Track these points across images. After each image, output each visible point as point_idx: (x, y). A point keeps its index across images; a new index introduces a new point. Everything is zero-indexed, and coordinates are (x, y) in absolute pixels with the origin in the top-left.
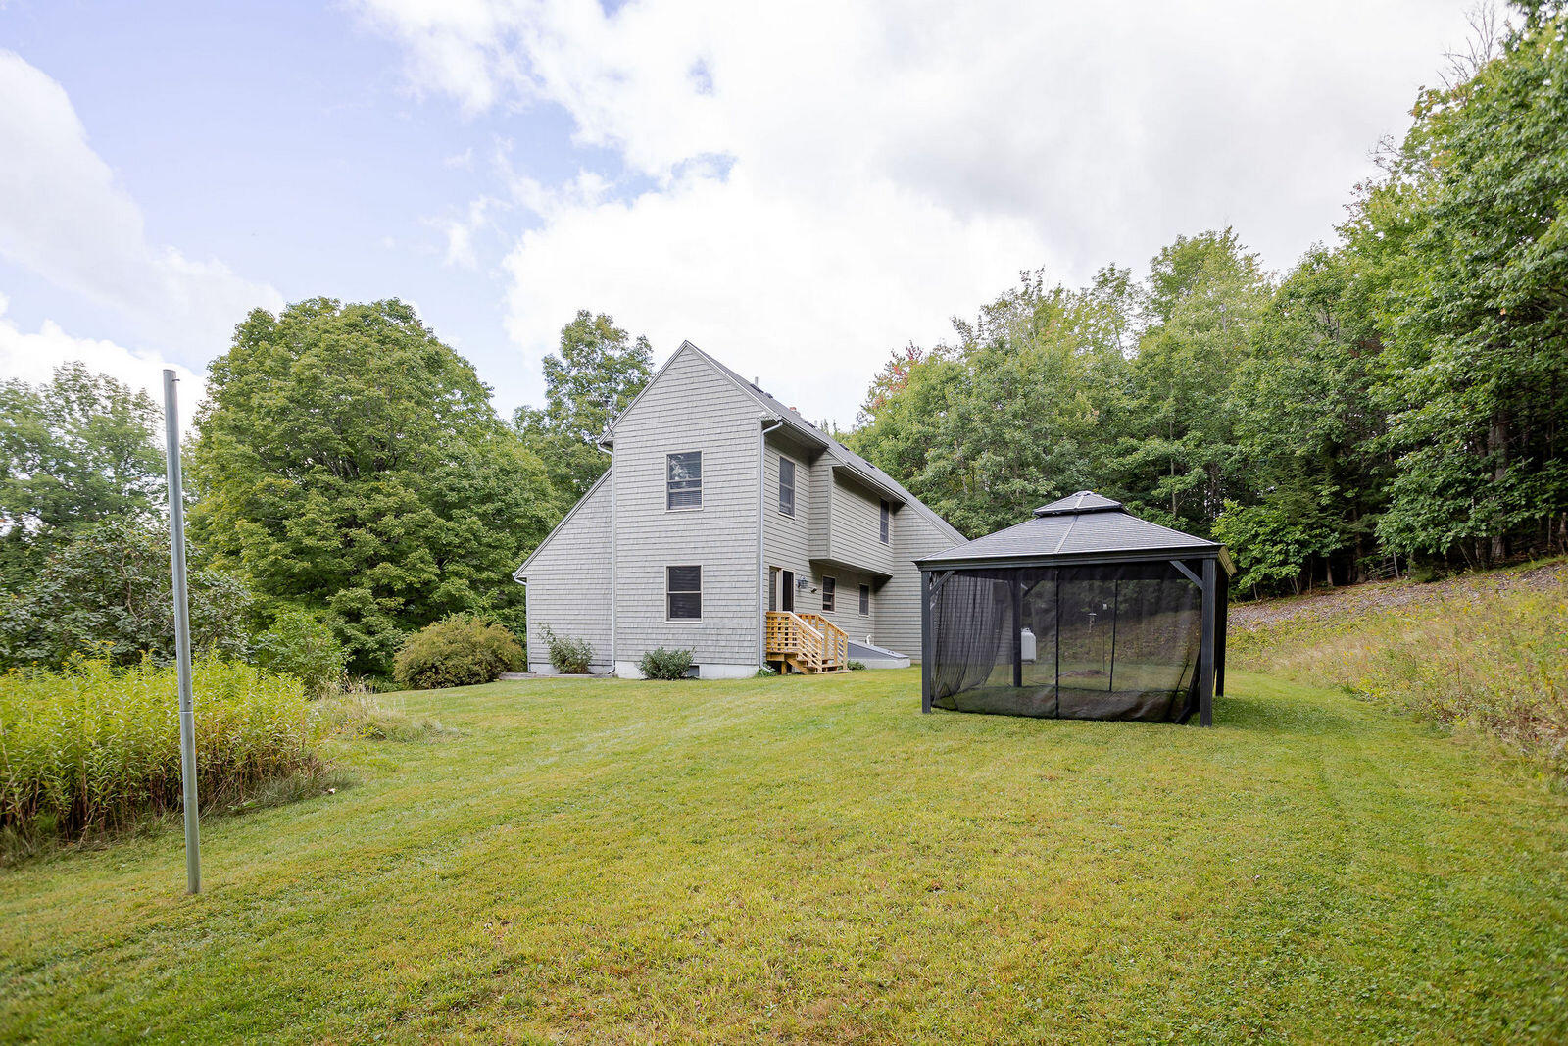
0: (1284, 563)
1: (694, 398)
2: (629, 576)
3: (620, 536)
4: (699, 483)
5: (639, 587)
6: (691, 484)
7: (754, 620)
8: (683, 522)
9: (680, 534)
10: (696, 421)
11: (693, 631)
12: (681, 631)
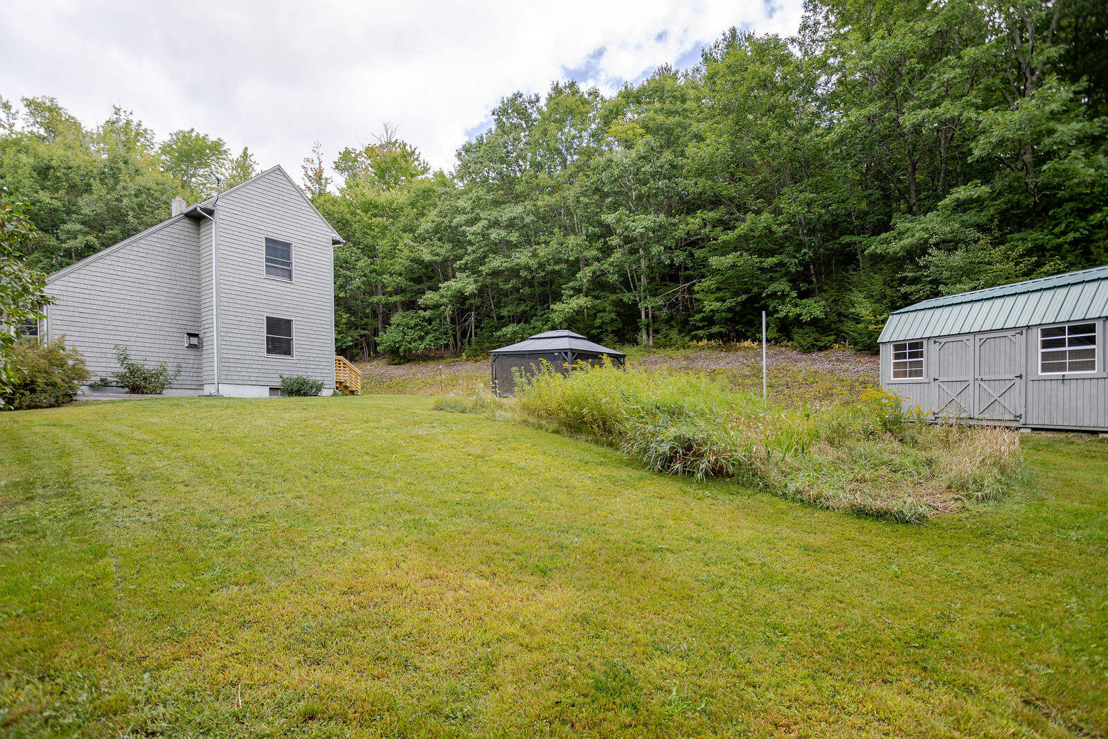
1: (285, 206)
2: (232, 318)
3: (222, 286)
4: (289, 264)
5: (241, 327)
6: (283, 264)
7: (330, 360)
8: (279, 288)
9: (276, 295)
10: (286, 222)
11: (288, 365)
12: (278, 364)
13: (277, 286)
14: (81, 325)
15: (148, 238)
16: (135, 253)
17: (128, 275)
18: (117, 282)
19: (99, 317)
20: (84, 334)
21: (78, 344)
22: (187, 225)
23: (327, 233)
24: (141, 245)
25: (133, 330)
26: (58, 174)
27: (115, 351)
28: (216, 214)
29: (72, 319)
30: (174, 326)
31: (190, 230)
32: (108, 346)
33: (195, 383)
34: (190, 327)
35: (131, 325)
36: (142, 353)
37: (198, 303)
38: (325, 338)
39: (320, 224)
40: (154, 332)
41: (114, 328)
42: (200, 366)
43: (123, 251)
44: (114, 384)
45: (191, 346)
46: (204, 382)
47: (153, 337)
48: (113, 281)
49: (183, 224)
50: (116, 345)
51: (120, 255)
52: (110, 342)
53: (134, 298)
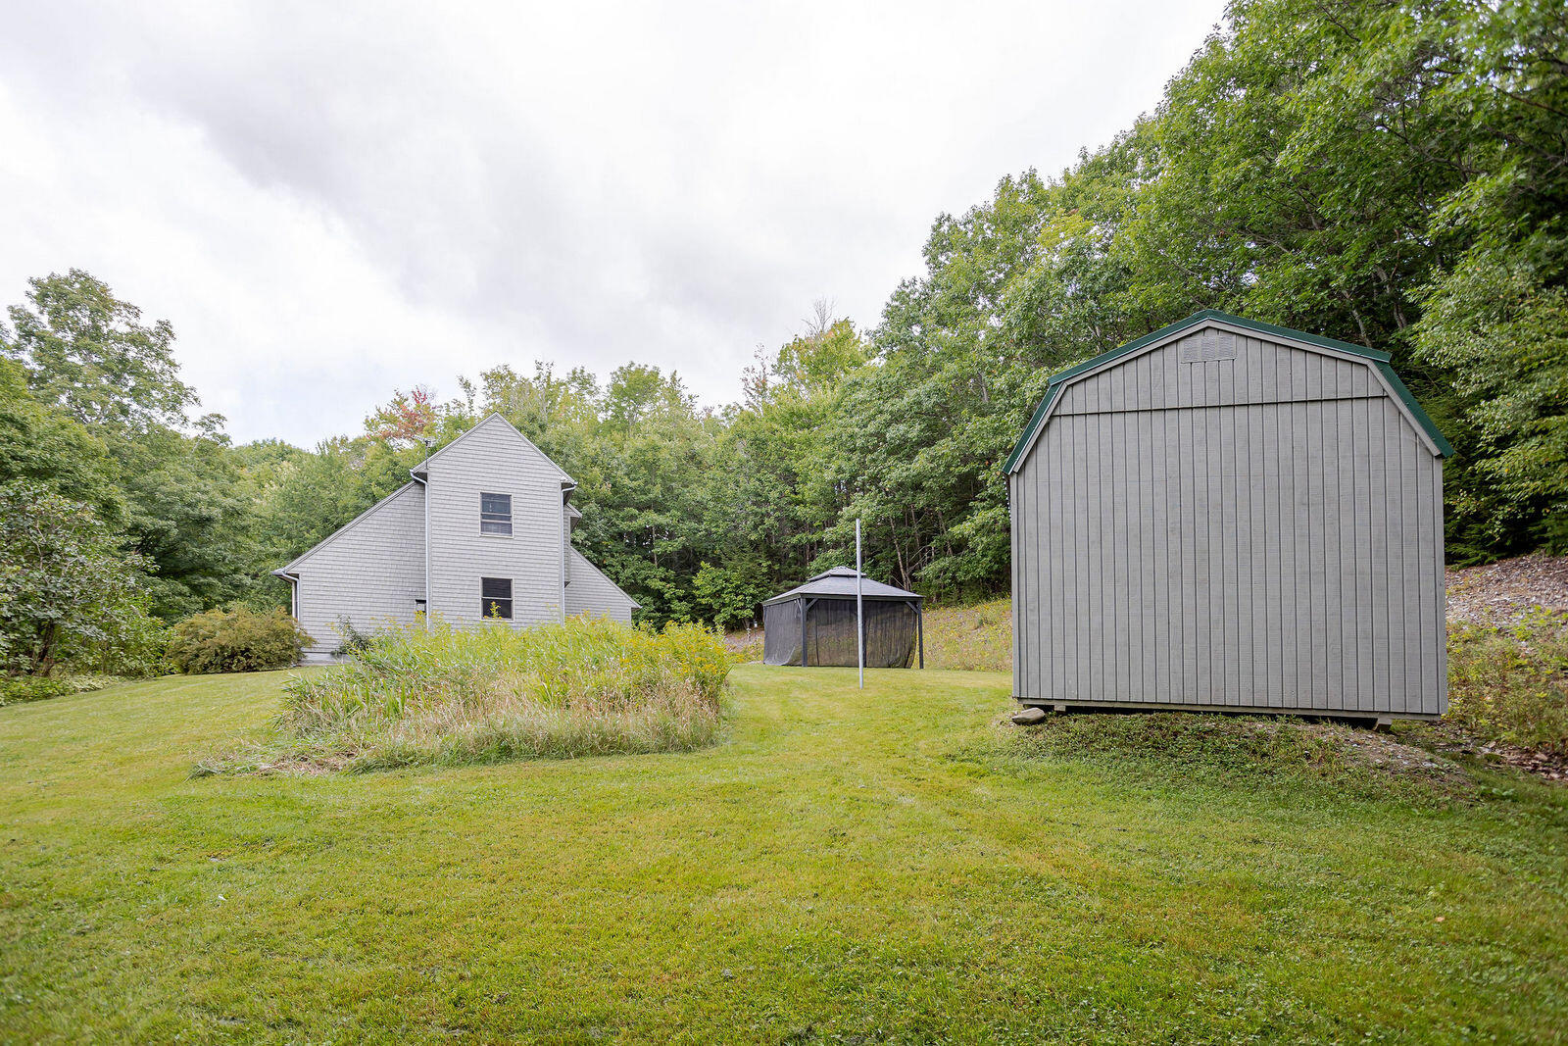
0: (743, 608)
2: (445, 582)
4: (509, 518)
5: (455, 591)
6: (502, 518)
8: (496, 545)
9: (493, 554)
10: (506, 472)
23: (555, 477)
25: (368, 599)
27: (339, 620)
28: (428, 477)
29: (318, 593)
30: (404, 593)
32: (333, 616)
34: (417, 594)
39: (547, 468)
40: (386, 600)
47: (385, 605)
48: (351, 555)
50: (340, 615)
52: (335, 611)
53: (370, 569)
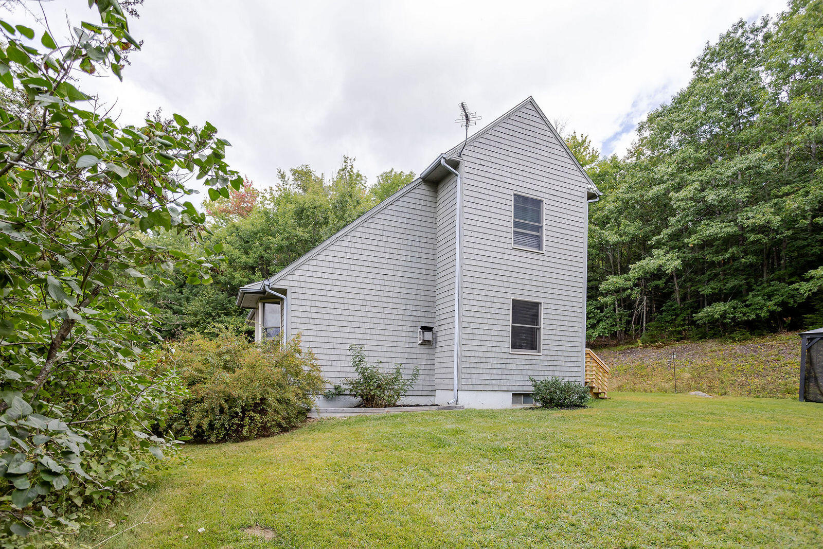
1: (536, 151)
2: (476, 303)
3: (467, 262)
4: (539, 229)
5: (485, 316)
6: (533, 228)
7: (580, 354)
8: (527, 260)
9: (525, 271)
10: (538, 172)
11: (534, 362)
12: (523, 362)
13: (526, 259)
14: (317, 322)
15: (385, 211)
16: (371, 231)
17: (364, 258)
18: (353, 267)
19: (334, 311)
20: (320, 333)
21: (314, 345)
22: (424, 192)
23: (582, 185)
24: (378, 221)
25: (367, 326)
26: (308, 213)
27: (349, 353)
28: (461, 166)
29: (310, 315)
30: (407, 318)
31: (427, 198)
32: (343, 346)
33: (427, 388)
34: (423, 319)
35: (365, 320)
36: (376, 354)
37: (432, 289)
38: (576, 324)
39: (575, 173)
40: (387, 327)
41: (349, 324)
42: (432, 367)
43: (360, 229)
44: (348, 392)
45: (426, 343)
46: (437, 387)
47: (386, 333)
48: (349, 267)
49: (420, 191)
50: (351, 345)
51: (357, 234)
52: (345, 341)
53: (369, 287)
